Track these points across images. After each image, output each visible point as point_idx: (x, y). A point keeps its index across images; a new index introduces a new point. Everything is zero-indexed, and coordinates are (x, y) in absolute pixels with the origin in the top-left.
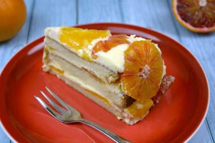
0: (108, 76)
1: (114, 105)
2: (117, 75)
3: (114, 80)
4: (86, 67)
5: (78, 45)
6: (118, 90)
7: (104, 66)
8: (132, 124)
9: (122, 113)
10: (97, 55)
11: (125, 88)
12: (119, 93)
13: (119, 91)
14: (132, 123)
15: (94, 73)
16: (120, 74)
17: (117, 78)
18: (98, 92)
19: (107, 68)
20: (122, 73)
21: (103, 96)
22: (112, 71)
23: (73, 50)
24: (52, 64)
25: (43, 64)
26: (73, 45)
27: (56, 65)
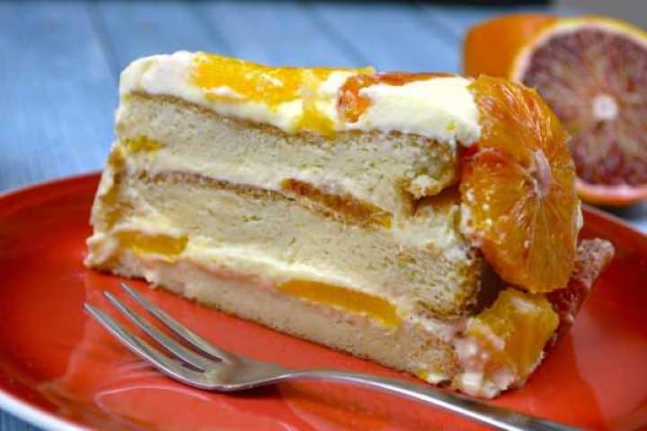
0: (411, 175)
1: (416, 320)
2: (454, 154)
3: (435, 188)
4: (303, 176)
5: (277, 83)
6: (448, 232)
7: (396, 133)
8: (491, 393)
9: (453, 348)
10: (370, 95)
11: (486, 207)
12: (451, 246)
13: (451, 237)
14: (492, 388)
15: (339, 188)
16: (464, 153)
17: (447, 178)
18: (349, 280)
19: (413, 137)
20: (474, 149)
21: (370, 289)
22: (435, 143)
23: (255, 109)
24: (133, 223)
25: (90, 231)
26: (259, 88)
27: (152, 221)
